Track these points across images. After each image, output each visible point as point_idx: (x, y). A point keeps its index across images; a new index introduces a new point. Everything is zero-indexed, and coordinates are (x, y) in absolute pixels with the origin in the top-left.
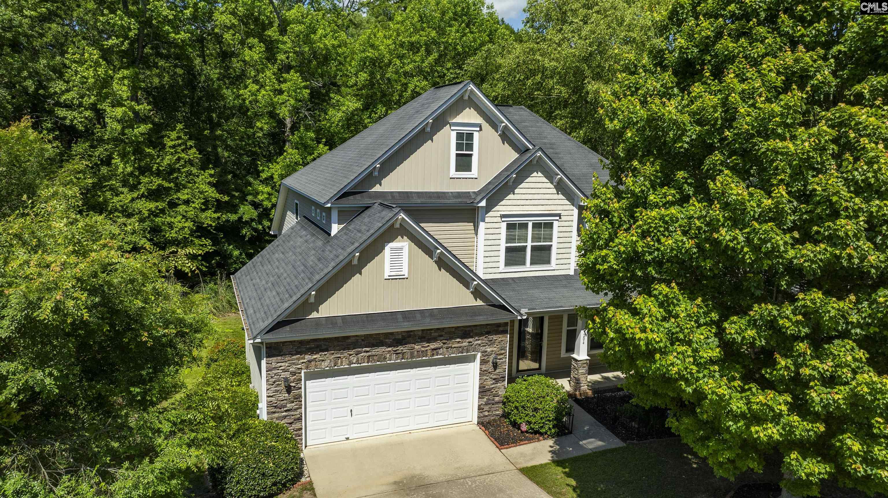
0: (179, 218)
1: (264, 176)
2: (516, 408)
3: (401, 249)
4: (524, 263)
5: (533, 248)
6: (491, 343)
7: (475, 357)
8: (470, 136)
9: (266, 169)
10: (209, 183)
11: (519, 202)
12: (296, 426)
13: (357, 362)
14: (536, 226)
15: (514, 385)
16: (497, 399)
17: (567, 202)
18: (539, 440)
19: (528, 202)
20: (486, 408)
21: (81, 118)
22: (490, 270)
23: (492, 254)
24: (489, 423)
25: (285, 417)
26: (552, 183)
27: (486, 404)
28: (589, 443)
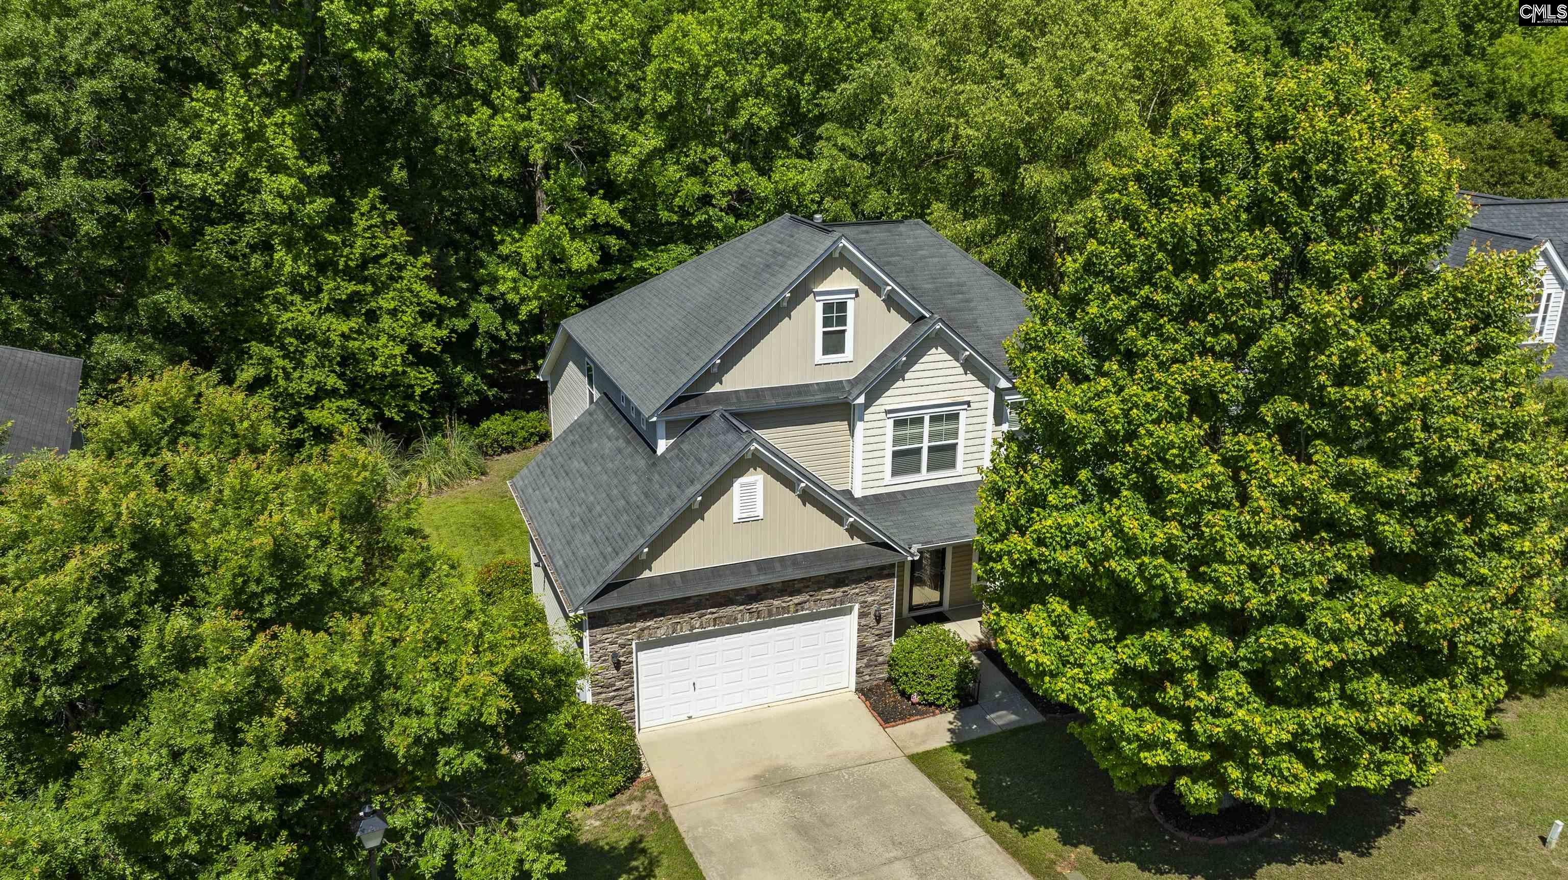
0: (384, 339)
1: (504, 250)
2: (906, 674)
3: (754, 484)
4: (918, 470)
5: (931, 449)
6: (873, 590)
7: (851, 610)
8: (842, 306)
9: (508, 239)
10: (426, 278)
11: (910, 391)
12: (628, 707)
13: (701, 626)
14: (934, 419)
15: (904, 639)
16: (881, 659)
17: (980, 384)
18: (934, 715)
19: (923, 389)
20: (867, 671)
21: (217, 184)
22: (871, 484)
23: (874, 462)
24: (870, 690)
25: (613, 698)
26: (957, 360)
27: (867, 666)
28: (1000, 717)
